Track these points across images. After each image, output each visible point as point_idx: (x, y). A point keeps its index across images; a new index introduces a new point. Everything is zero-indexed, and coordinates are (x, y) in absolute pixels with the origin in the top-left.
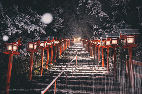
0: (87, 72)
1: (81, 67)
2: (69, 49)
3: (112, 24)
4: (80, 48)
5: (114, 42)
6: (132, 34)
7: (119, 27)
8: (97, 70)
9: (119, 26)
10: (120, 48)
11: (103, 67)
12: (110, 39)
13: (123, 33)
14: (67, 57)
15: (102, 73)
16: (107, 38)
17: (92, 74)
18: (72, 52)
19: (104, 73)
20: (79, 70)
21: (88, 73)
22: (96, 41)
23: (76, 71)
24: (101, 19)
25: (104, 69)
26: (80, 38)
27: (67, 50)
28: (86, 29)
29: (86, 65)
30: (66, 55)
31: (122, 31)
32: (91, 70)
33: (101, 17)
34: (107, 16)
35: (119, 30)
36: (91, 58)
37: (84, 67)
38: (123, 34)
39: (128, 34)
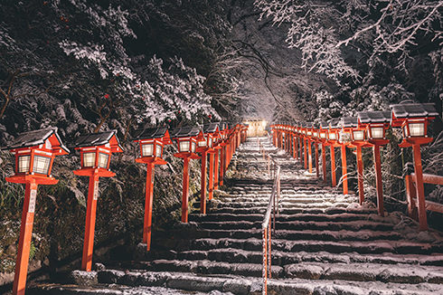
0: (311, 205)
1: (291, 195)
2: (243, 154)
3: (367, 88)
4: (268, 149)
5: (377, 133)
6: (420, 115)
7: (386, 96)
8: (333, 202)
9: (386, 94)
10: (389, 147)
11: (346, 195)
12: (365, 127)
13: (401, 113)
14: (244, 174)
15: (346, 207)
16: (360, 123)
17: (324, 210)
18: (253, 161)
19: (351, 206)
20: (291, 201)
21: (314, 207)
22: (324, 131)
23: (284, 203)
24: (338, 82)
25: (350, 199)
26: (264, 124)
27: (238, 157)
28: (289, 100)
29: (301, 190)
30: (239, 167)
31: (396, 108)
32: (318, 202)
33: (338, 76)
34: (354, 73)
35: (391, 106)
36: (308, 174)
37: (299, 195)
38: (400, 116)
39: (411, 115)
